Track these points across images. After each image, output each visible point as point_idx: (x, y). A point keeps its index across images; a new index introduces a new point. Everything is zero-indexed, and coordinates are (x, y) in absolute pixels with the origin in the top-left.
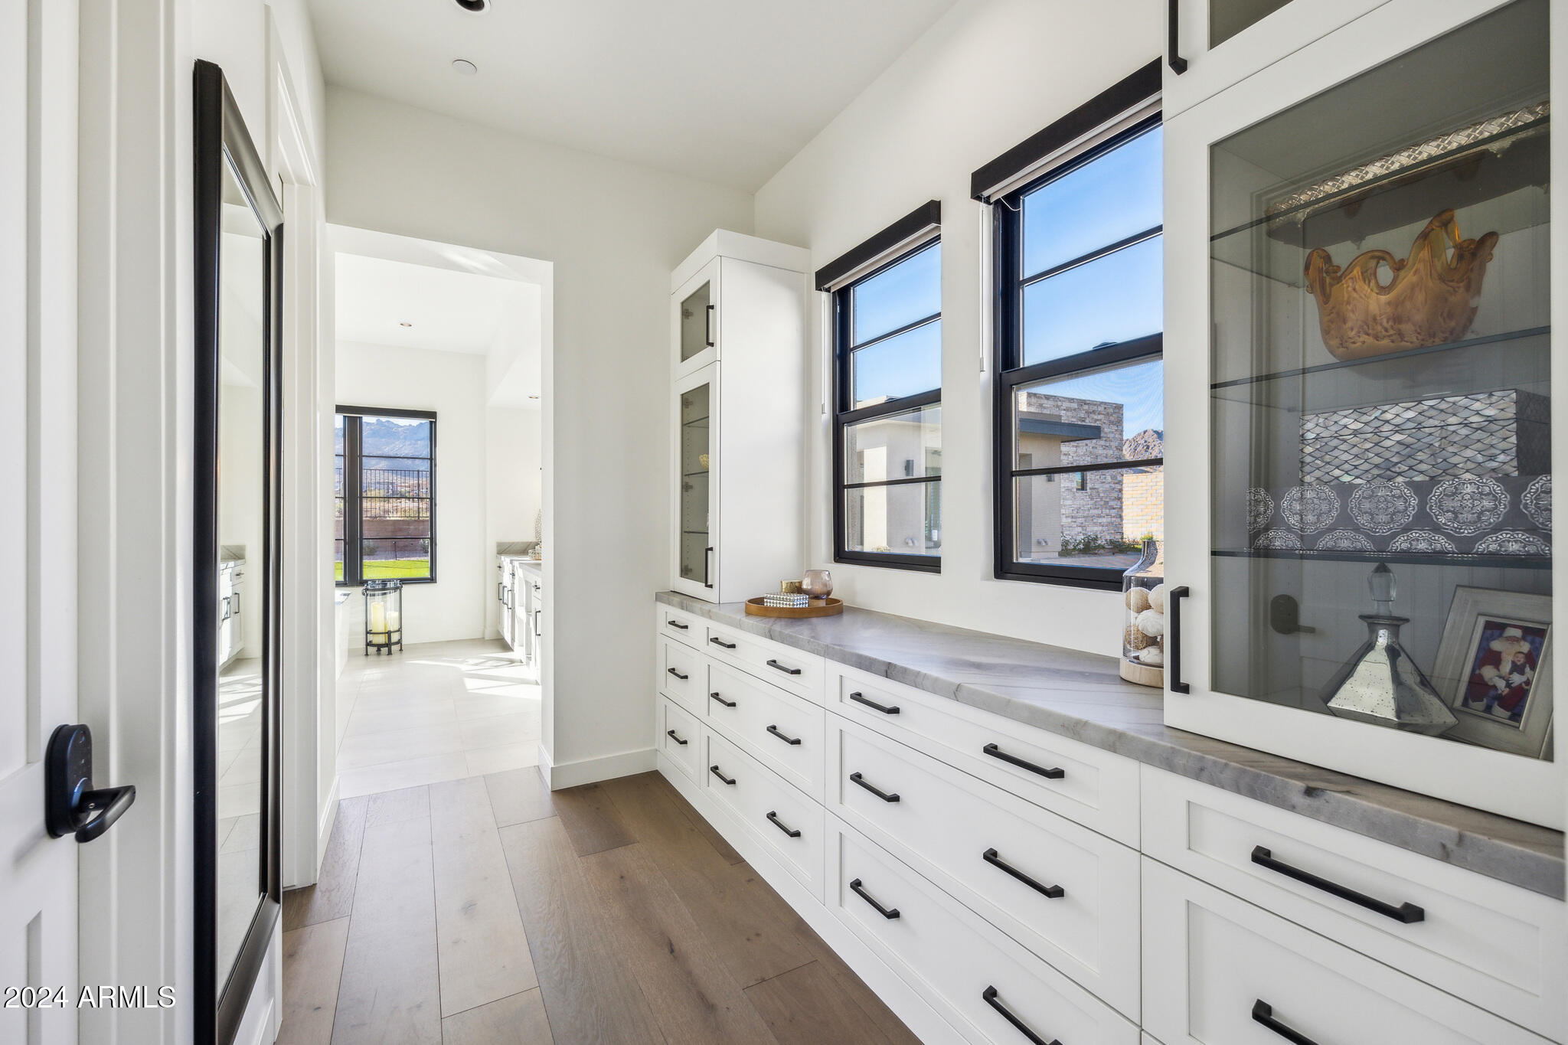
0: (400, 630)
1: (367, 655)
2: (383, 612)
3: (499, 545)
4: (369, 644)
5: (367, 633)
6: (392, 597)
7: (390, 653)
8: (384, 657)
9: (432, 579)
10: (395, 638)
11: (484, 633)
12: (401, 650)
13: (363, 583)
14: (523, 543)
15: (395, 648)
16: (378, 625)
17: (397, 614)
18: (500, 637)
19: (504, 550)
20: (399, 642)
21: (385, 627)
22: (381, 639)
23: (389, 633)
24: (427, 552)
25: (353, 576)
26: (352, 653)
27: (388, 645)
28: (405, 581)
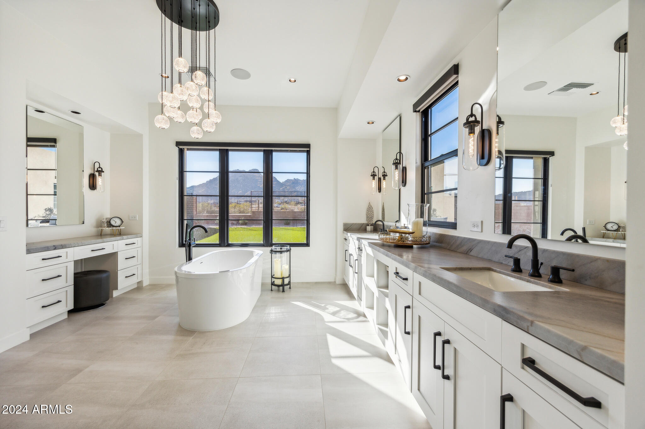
0: (289, 276)
1: (272, 290)
2: (281, 265)
3: (345, 225)
4: (273, 284)
5: (272, 277)
6: (285, 256)
7: (283, 291)
8: (280, 294)
9: (307, 244)
10: (286, 281)
11: (335, 279)
12: (290, 288)
14: (359, 224)
15: (286, 288)
16: (277, 273)
17: (288, 266)
18: (345, 283)
19: (348, 228)
20: (289, 283)
21: (282, 274)
22: (278, 282)
23: (283, 279)
25: (267, 241)
26: (264, 289)
27: (283, 285)
28: (292, 245)
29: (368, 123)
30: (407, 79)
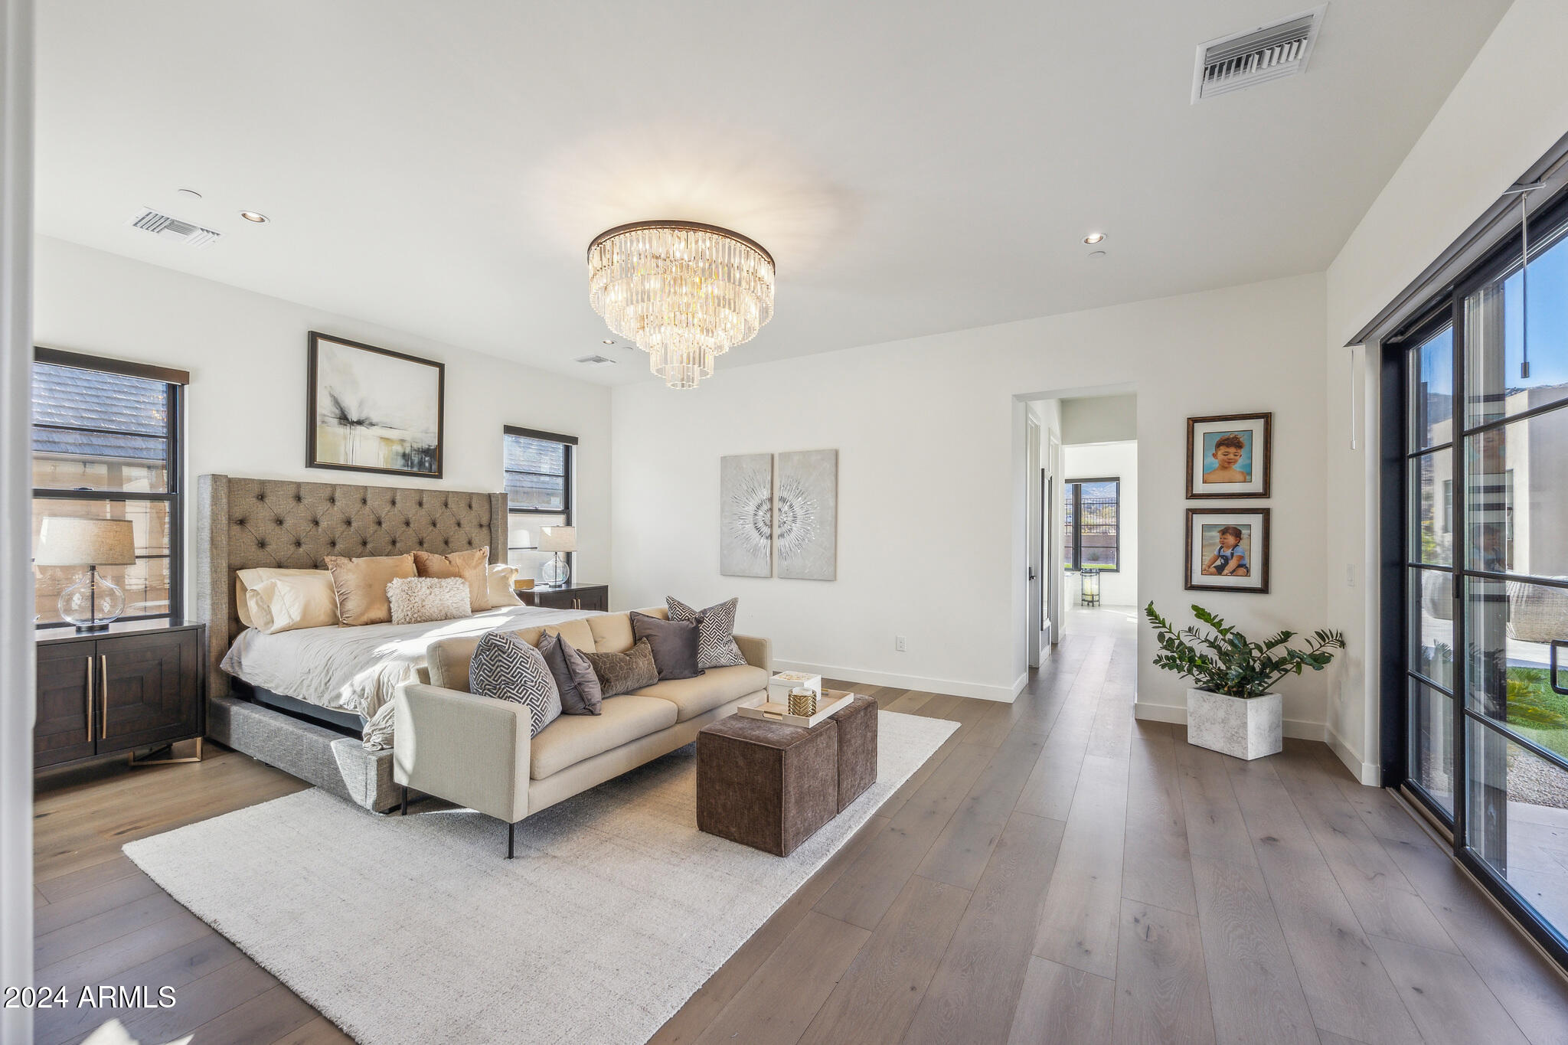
0: (1098, 595)
1: (1082, 605)
2: (1091, 585)
4: (1083, 600)
5: (1083, 594)
6: (1095, 578)
7: (1093, 606)
8: (1091, 607)
9: (1117, 570)
10: (1096, 598)
12: (1099, 605)
13: (1080, 569)
15: (1096, 604)
16: (1088, 591)
17: (1097, 587)
20: (1098, 601)
21: (1091, 592)
22: (1089, 598)
23: (1093, 595)
24: (1113, 558)
25: (1077, 566)
26: (1075, 604)
27: (1092, 602)
28: (1101, 570)
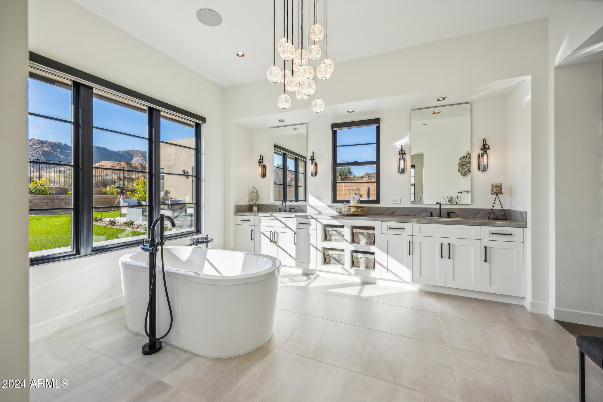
3: (236, 207)
29: (279, 121)
30: (353, 111)
